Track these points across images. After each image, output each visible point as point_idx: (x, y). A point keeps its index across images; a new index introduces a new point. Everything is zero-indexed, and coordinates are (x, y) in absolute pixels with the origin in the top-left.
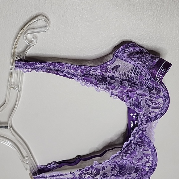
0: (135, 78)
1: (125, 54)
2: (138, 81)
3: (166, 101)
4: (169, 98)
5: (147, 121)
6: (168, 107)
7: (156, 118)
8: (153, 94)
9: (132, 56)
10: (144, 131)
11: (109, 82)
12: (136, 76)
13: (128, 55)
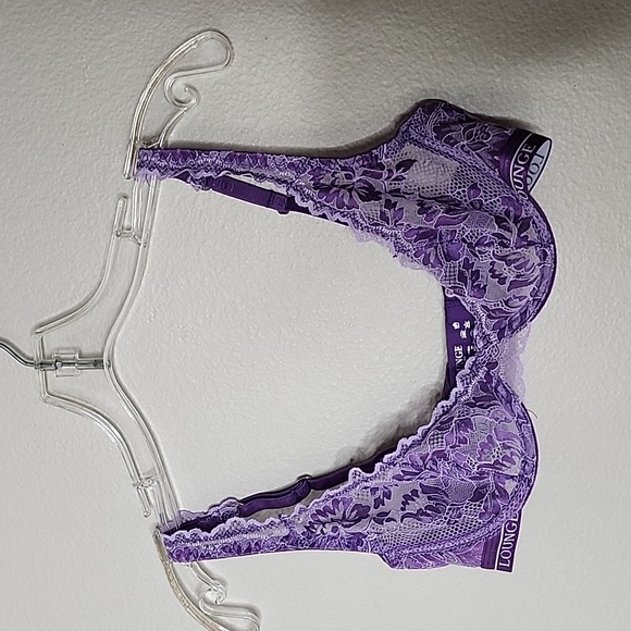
0: (459, 193)
1: (429, 128)
2: (466, 201)
3: (545, 254)
4: (553, 243)
5: (501, 336)
6: (554, 273)
7: (524, 318)
8: (509, 230)
9: (447, 129)
10: (492, 365)
11: (388, 201)
12: (460, 187)
13: (435, 130)
